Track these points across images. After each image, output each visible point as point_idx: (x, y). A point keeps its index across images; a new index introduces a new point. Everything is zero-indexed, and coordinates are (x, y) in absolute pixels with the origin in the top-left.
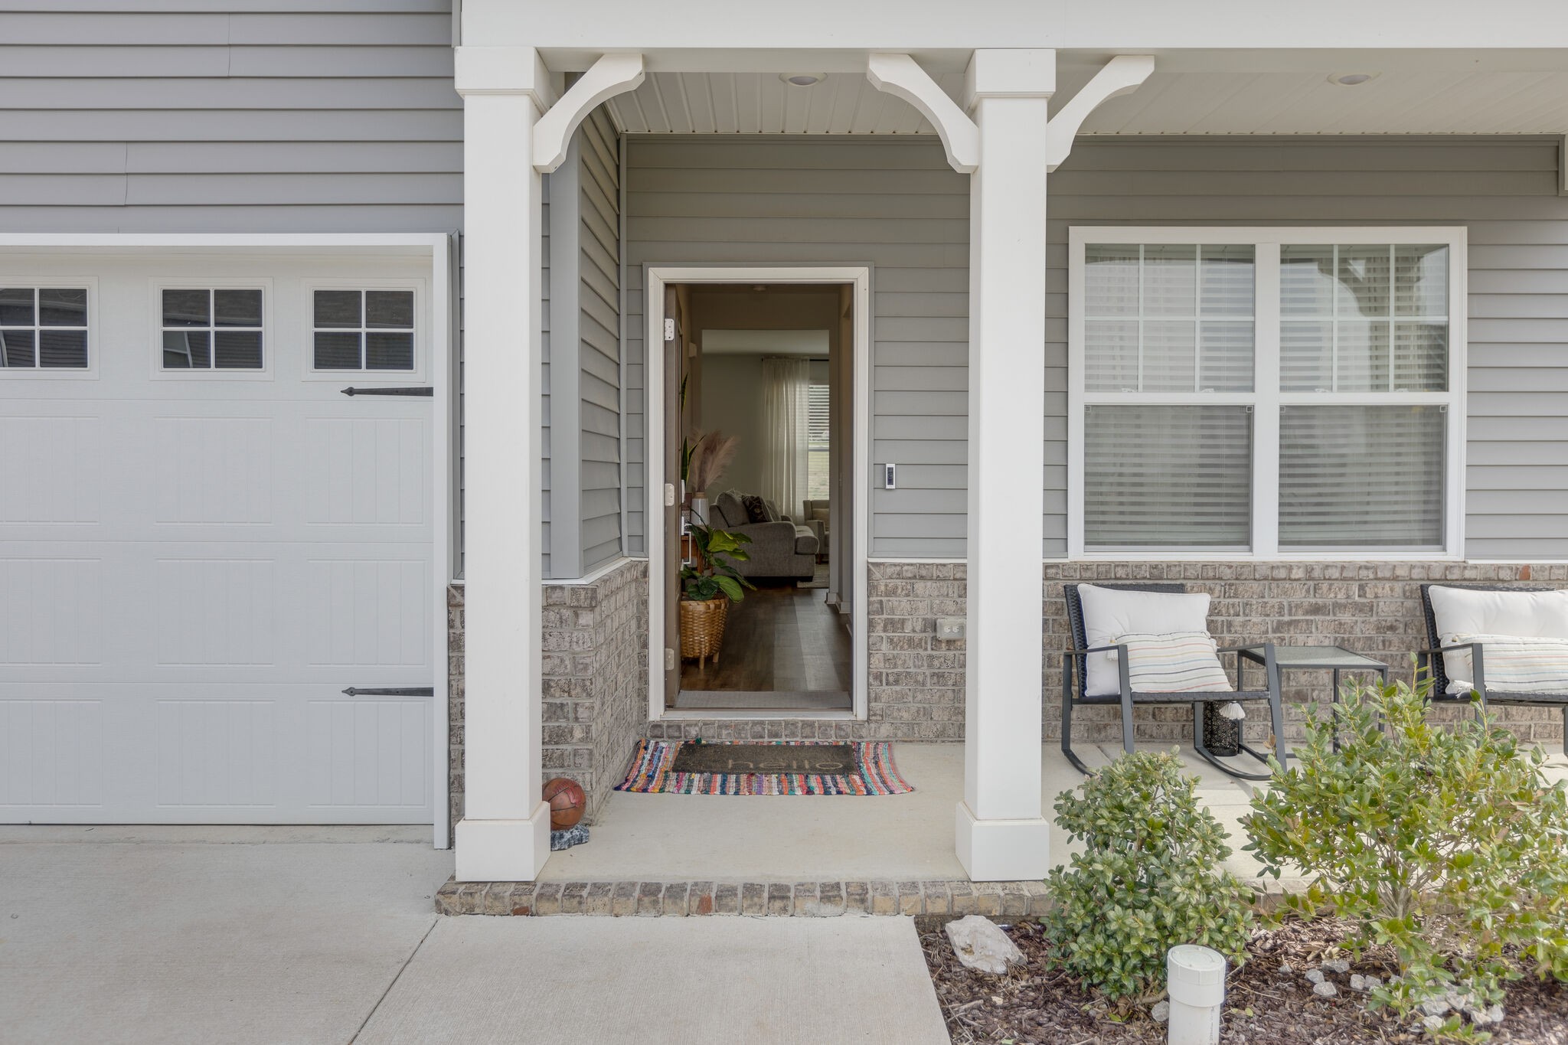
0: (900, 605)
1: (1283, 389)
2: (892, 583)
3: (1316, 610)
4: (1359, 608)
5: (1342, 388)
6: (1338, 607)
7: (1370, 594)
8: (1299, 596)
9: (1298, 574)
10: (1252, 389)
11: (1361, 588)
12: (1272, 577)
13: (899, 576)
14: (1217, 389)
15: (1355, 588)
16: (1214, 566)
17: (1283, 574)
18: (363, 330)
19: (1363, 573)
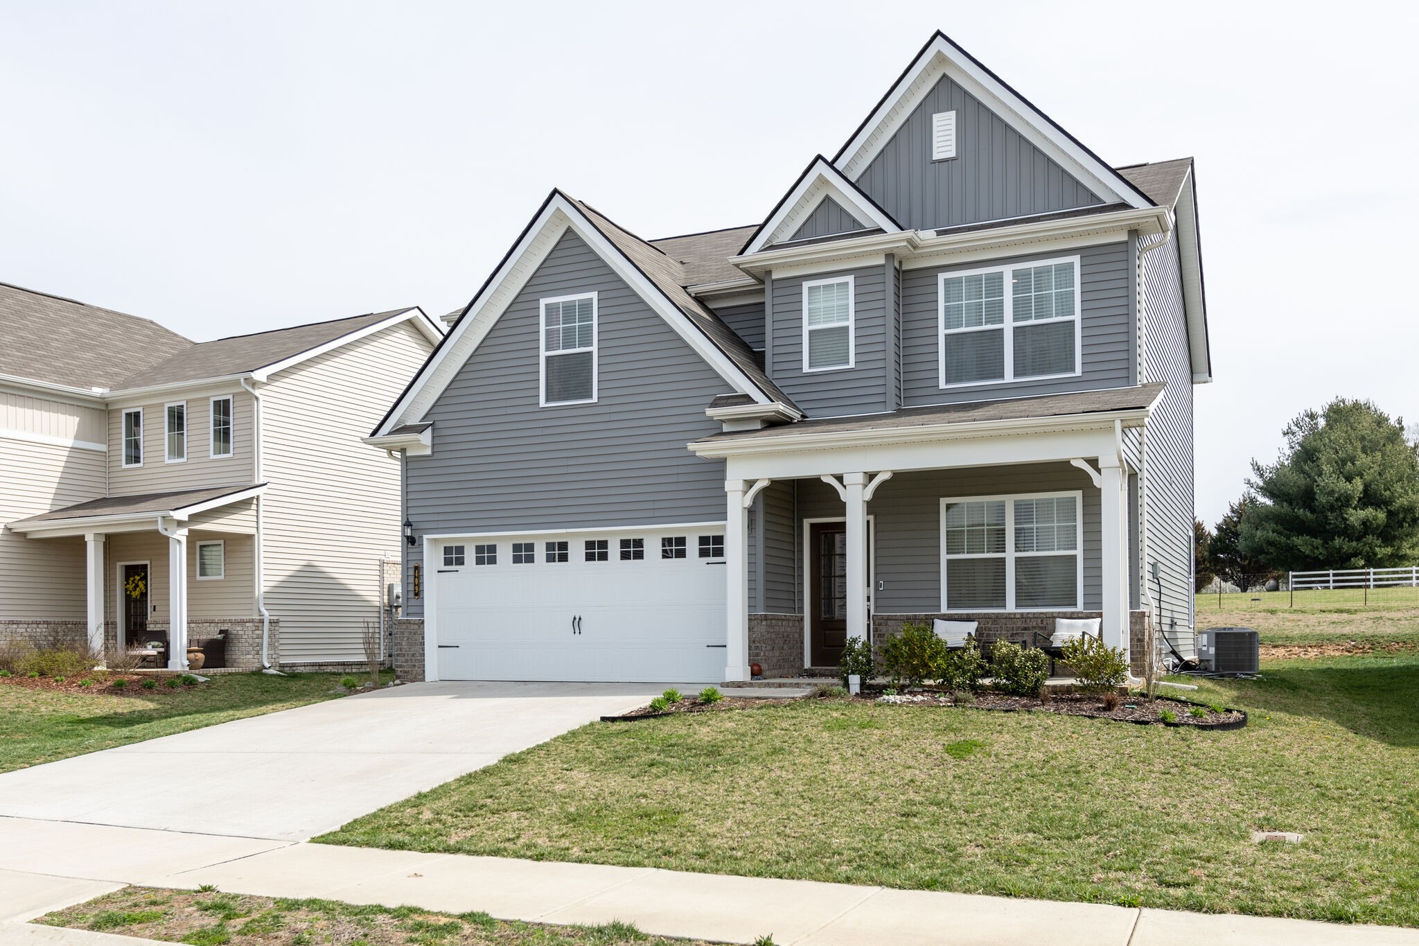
0: (883, 629)
1: (1016, 551)
2: (880, 621)
3: (1025, 629)
4: (1041, 628)
5: (1037, 550)
6: (1034, 628)
7: (1044, 622)
8: (1019, 624)
9: (1018, 616)
10: (1005, 551)
11: (1042, 621)
12: (1010, 617)
13: (882, 619)
14: (994, 552)
15: (1040, 620)
16: (988, 614)
17: (1013, 616)
18: (711, 546)
19: (1041, 615)
